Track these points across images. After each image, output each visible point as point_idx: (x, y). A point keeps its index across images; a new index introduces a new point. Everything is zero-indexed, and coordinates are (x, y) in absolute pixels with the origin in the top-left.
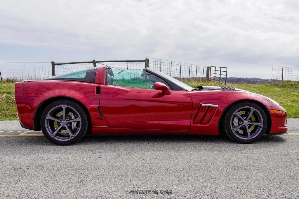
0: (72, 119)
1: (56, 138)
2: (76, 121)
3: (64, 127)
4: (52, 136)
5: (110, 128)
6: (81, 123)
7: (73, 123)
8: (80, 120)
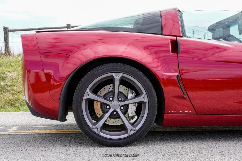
0: (130, 99)
1: (101, 134)
2: (136, 103)
3: (115, 113)
4: (95, 130)
5: (197, 114)
6: (147, 105)
7: (130, 106)
8: (146, 100)
